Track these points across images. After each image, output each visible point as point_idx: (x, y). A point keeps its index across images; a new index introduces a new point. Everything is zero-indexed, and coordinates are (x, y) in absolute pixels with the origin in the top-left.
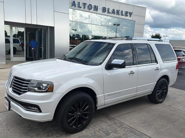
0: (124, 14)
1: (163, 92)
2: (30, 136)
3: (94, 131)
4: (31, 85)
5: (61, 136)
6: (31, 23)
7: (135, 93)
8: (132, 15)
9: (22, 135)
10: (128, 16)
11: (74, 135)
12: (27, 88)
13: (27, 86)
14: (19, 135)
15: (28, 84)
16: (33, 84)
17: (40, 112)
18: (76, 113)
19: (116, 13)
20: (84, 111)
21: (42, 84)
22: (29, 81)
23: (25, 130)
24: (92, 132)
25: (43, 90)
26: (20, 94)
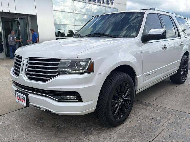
0: (105, 2)
1: (185, 70)
2: (63, 138)
3: (139, 120)
4: (62, 66)
5: (102, 131)
6: (8, 12)
7: (166, 72)
8: (113, 3)
9: (51, 138)
10: (109, 4)
11: (119, 127)
12: (56, 70)
13: (56, 68)
14: (46, 138)
15: (57, 64)
16: (65, 63)
17: (81, 100)
18: (118, 99)
19: (97, 1)
20: (126, 97)
21: (79, 62)
22: (59, 60)
23: (50, 131)
24: (137, 121)
25: (81, 71)
26: (45, 80)
